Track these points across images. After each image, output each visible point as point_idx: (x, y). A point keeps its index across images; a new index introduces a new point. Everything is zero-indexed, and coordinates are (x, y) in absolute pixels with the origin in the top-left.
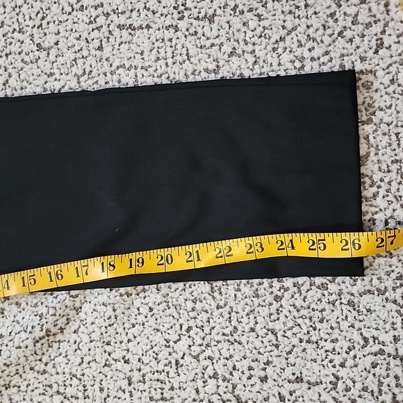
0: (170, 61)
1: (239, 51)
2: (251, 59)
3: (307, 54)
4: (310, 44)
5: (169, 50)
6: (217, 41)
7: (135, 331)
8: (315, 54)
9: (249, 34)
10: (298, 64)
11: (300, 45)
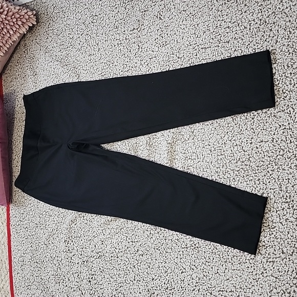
0: (217, 56)
1: (237, 50)
2: (240, 51)
3: (256, 47)
4: (257, 45)
5: (217, 53)
6: (230, 48)
7: (211, 136)
8: (258, 47)
9: (240, 44)
10: (254, 51)
11: (254, 45)
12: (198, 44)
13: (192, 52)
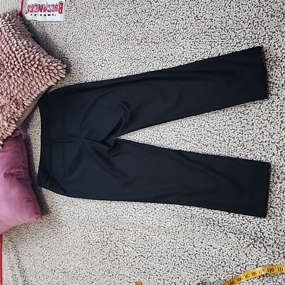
12: (181, 134)
13: (173, 138)
